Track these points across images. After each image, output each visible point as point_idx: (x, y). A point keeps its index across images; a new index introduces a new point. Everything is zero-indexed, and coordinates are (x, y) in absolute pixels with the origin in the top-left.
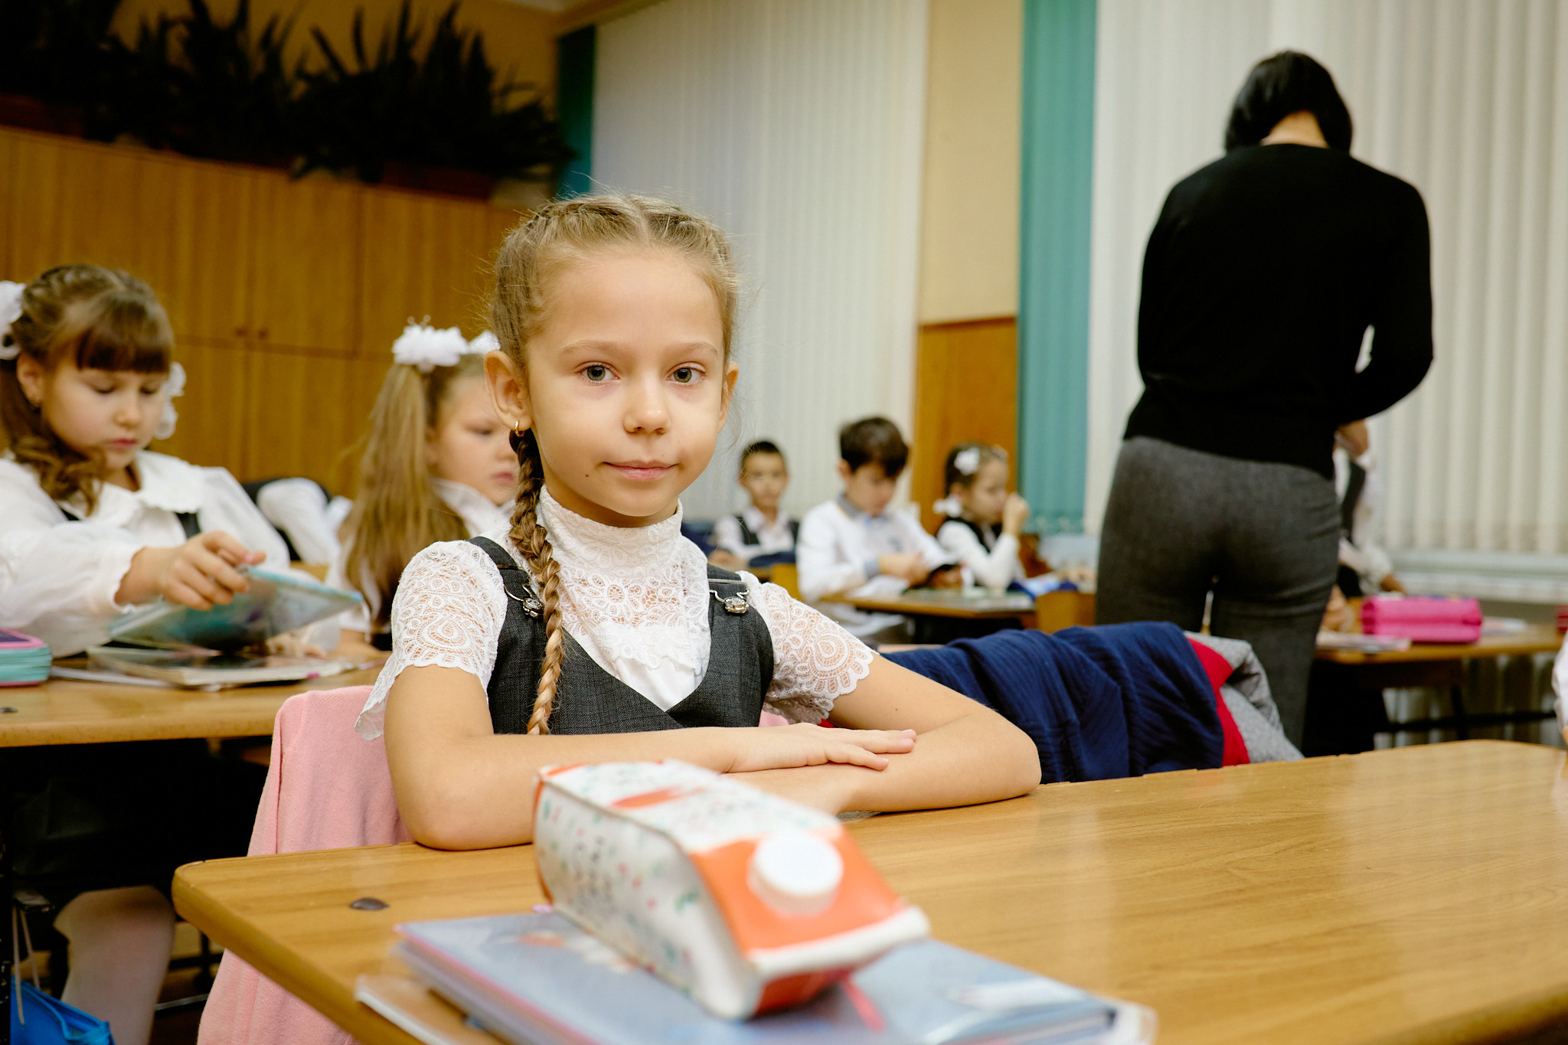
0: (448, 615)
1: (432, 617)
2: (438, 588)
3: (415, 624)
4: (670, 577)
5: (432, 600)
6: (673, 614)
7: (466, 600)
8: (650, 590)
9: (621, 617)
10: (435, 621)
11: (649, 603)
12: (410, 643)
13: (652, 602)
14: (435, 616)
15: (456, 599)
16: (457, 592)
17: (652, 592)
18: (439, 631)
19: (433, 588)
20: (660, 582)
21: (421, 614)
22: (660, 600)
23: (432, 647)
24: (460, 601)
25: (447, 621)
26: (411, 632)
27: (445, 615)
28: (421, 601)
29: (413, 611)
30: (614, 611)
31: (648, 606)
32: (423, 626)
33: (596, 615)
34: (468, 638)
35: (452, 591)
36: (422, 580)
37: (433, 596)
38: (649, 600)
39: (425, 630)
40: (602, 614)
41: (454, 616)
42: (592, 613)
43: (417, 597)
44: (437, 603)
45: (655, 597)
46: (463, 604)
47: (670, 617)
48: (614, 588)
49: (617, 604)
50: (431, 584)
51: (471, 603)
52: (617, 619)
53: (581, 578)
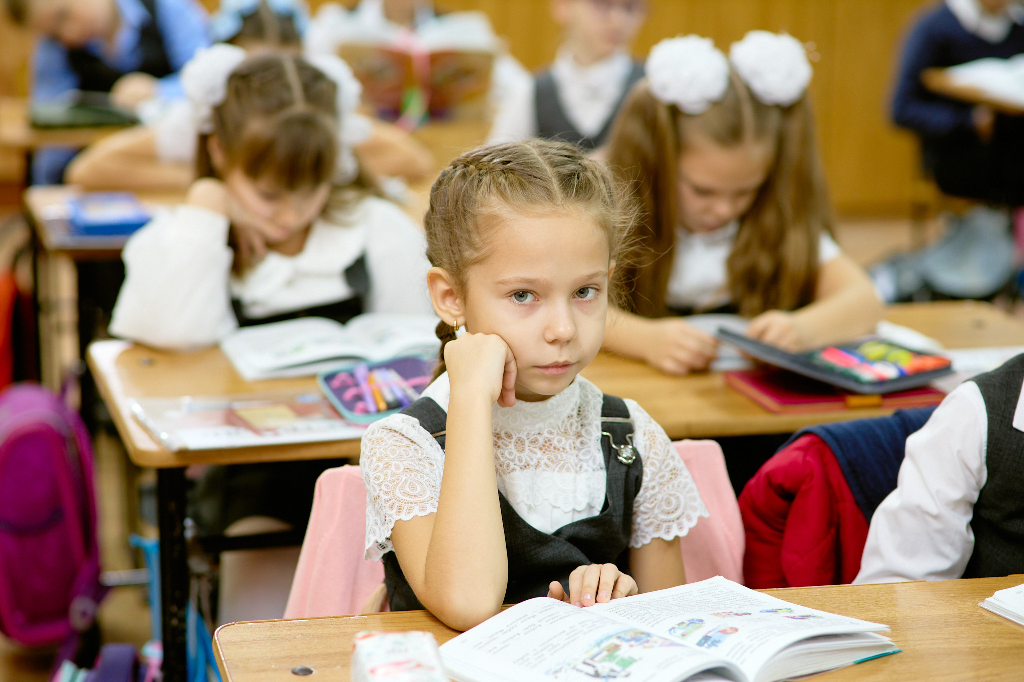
0: (409, 475)
1: (398, 479)
2: (395, 455)
3: (387, 486)
4: (563, 428)
5: (393, 466)
6: (562, 462)
7: (416, 461)
8: (547, 439)
9: (526, 464)
10: (402, 482)
11: (546, 449)
12: (391, 502)
13: (549, 449)
14: (400, 478)
15: (411, 463)
16: (409, 456)
17: (550, 441)
18: (407, 489)
19: (392, 456)
20: (555, 432)
21: (389, 478)
22: (555, 448)
23: (408, 503)
24: (413, 463)
25: (409, 481)
26: (387, 493)
27: (406, 476)
28: (386, 467)
29: (383, 477)
30: (521, 461)
31: (544, 452)
32: (395, 487)
33: (508, 466)
34: (427, 487)
35: (405, 456)
36: (382, 450)
37: (394, 463)
38: (546, 447)
39: (397, 491)
40: (512, 466)
41: (413, 475)
42: (505, 465)
43: (381, 465)
44: (398, 467)
45: (551, 445)
46: (415, 465)
47: (560, 465)
48: (519, 440)
49: (522, 455)
50: (389, 452)
51: (420, 462)
52: (523, 467)
53: (497, 432)
